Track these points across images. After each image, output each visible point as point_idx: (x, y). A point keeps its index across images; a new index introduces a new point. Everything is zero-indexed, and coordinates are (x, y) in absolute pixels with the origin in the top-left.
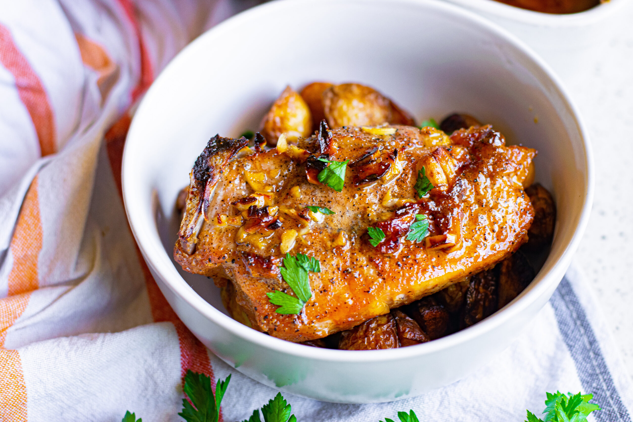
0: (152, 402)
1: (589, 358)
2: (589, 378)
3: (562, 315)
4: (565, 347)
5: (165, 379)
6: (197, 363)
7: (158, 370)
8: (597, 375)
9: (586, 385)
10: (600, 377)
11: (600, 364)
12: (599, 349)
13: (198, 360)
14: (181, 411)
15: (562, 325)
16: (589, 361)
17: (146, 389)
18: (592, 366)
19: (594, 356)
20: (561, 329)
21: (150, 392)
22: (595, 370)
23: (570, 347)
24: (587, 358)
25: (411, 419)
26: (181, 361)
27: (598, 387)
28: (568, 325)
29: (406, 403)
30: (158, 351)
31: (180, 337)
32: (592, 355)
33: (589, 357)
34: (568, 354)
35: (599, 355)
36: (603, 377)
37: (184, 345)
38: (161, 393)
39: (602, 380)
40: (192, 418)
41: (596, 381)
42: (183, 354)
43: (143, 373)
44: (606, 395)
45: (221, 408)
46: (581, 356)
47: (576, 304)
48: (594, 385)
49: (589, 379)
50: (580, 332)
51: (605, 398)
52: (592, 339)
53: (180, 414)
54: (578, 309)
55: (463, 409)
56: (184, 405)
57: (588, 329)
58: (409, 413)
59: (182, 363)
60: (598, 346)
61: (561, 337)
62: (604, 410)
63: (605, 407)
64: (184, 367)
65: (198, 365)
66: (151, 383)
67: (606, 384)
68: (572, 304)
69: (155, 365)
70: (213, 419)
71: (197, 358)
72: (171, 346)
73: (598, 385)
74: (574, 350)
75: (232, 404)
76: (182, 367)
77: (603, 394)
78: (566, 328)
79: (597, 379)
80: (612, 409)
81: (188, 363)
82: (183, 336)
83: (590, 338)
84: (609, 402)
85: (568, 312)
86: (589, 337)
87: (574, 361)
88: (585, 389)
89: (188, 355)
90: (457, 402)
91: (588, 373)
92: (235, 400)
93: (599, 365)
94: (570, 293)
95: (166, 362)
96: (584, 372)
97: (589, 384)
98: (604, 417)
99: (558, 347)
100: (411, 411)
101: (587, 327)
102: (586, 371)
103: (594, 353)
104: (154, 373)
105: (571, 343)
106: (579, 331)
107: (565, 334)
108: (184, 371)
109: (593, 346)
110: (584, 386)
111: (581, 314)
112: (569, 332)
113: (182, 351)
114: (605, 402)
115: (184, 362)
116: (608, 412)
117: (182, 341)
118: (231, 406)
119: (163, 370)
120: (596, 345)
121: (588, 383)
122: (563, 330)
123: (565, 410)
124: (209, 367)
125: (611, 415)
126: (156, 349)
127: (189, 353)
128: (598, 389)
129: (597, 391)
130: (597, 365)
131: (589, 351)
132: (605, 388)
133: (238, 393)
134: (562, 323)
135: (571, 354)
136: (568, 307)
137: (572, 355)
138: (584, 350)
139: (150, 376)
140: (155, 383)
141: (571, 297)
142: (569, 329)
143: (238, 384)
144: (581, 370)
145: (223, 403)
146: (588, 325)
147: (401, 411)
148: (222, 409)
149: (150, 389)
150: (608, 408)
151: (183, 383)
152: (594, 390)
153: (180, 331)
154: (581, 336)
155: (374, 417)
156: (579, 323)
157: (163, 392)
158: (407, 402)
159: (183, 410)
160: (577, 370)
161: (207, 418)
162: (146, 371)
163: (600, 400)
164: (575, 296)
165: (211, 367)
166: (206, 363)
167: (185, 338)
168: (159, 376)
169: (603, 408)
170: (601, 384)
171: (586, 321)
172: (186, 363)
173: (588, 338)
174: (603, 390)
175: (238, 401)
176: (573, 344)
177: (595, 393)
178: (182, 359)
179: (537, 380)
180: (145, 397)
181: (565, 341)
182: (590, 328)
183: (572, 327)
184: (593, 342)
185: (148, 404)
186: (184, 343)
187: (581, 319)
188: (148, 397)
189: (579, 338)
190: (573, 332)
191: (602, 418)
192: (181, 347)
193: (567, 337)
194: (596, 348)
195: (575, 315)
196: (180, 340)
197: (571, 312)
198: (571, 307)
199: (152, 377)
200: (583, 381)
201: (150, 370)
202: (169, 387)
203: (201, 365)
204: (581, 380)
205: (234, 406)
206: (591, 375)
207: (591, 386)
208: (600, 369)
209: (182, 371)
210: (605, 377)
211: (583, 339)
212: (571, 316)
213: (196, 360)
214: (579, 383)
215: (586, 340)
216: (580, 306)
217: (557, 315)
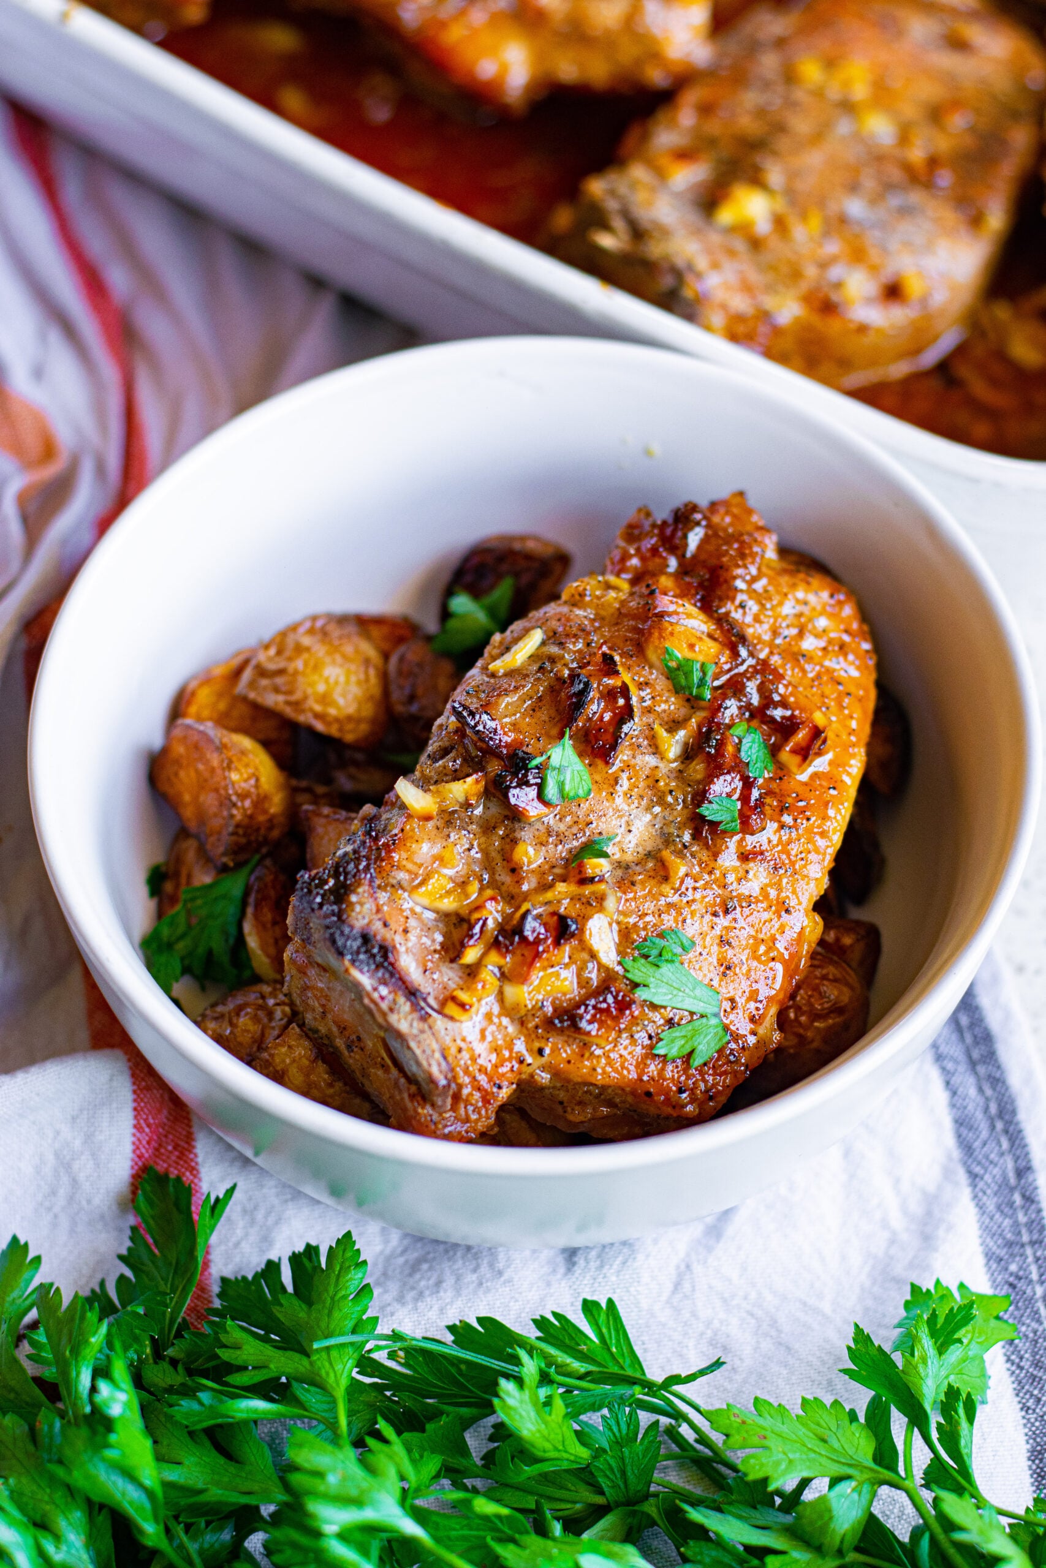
0: (64, 1222)
1: (1011, 1207)
2: (1005, 1250)
3: (965, 1108)
4: (962, 1176)
5: (96, 1174)
6: (167, 1143)
7: (82, 1153)
8: (1023, 1246)
9: (994, 1266)
10: (1029, 1251)
11: (1033, 1222)
12: (1036, 1188)
13: (171, 1137)
14: (124, 1252)
15: (962, 1129)
16: (1011, 1212)
17: (54, 1193)
18: (1016, 1224)
19: (1023, 1202)
20: (959, 1136)
21: (61, 1200)
22: (1019, 1233)
23: (974, 1177)
24: (1006, 1207)
25: (608, 1316)
26: (133, 1139)
27: (1021, 1273)
28: (977, 1129)
29: (600, 1280)
30: (85, 1112)
31: (135, 1087)
32: (1017, 1198)
33: (1011, 1204)
34: (966, 1193)
35: (1033, 1201)
36: (1035, 1253)
37: (142, 1104)
38: (84, 1203)
39: (1030, 1259)
40: (144, 1268)
41: (1017, 1259)
42: (139, 1123)
43: (50, 1158)
44: (1035, 1294)
45: (208, 1247)
46: (995, 1199)
47: (1000, 1085)
48: (1013, 1267)
49: (1002, 1253)
50: (1000, 1146)
51: (1031, 1300)
52: (1024, 1164)
53: (121, 1258)
54: (1003, 1095)
55: (725, 1301)
56: (132, 1239)
57: (1017, 1142)
58: (604, 1305)
59: (134, 1143)
60: (1035, 1180)
61: (957, 1154)
62: (1024, 1329)
63: (1028, 1321)
64: (138, 1152)
65: (170, 1148)
66: (65, 1179)
67: (1040, 1267)
68: (992, 1083)
69: (77, 1143)
70: (189, 1275)
71: (168, 1132)
72: (114, 1105)
73: (1021, 1268)
74: (981, 1185)
75: (234, 1240)
76: (134, 1151)
77: (1029, 1291)
78: (971, 1135)
79: (1021, 1255)
80: (1041, 1329)
81: (148, 1143)
82: (143, 1084)
83: (1019, 1161)
84: (1037, 1312)
85: (981, 1101)
86: (1016, 1159)
87: (977, 1209)
88: (992, 1275)
89: (149, 1126)
90: (710, 1287)
91: (1004, 1238)
92: (239, 1232)
93: (1030, 1225)
94: (991, 1058)
95: (100, 1137)
96: (995, 1238)
97: (1003, 1263)
98: (1021, 1345)
99: (947, 1174)
100: (610, 1302)
101: (1017, 1137)
102: (1000, 1235)
103: (1023, 1196)
104: (73, 1159)
105: (978, 1170)
106: (999, 1144)
107: (967, 1148)
108: (137, 1159)
109: (1023, 1181)
110: (990, 1268)
111: (1008, 1106)
112: (977, 1144)
113: (136, 1117)
114: (1028, 1311)
115: (139, 1140)
116: (1031, 1335)
117: (138, 1096)
118: (230, 1244)
119: (93, 1155)
120: (1031, 1179)
121: (1001, 1260)
122: (964, 1139)
123: (933, 1334)
124: (192, 1156)
125: (1036, 1342)
126: (81, 1110)
127: (151, 1121)
128: (1020, 1278)
129: (1016, 1282)
130: (1026, 1224)
131: (1012, 1190)
132: (1035, 1276)
133: (247, 1217)
134: (962, 1123)
135: (971, 1196)
136: (981, 1090)
137: (975, 1197)
138: (1004, 1188)
139: (65, 1164)
140: (75, 1182)
141: (990, 1067)
142: (978, 1137)
143: (250, 1199)
144: (988, 1231)
145: (214, 1239)
146: (1020, 1131)
147: (589, 1298)
148: (212, 1250)
149: (62, 1192)
150: (1034, 1325)
151: (134, 1193)
152: (1011, 1279)
153: (138, 1072)
154: (1002, 1154)
155: (528, 1301)
156: (999, 1125)
157: (89, 1202)
158: (604, 1277)
159: (129, 1249)
160: (979, 1232)
161: (175, 1272)
162: (57, 1155)
163: (1020, 1304)
164: (999, 1067)
165: (196, 1156)
166: (186, 1146)
167: (148, 1088)
168: (84, 1167)
169: (1023, 1324)
170: (1028, 1266)
171: (1017, 1124)
172: (144, 1142)
173: (1016, 1162)
174: (1031, 1281)
175: (247, 1235)
176: (982, 1172)
177: (1012, 1286)
178: (134, 1135)
179: (892, 1241)
180: (49, 1209)
181: (965, 1163)
182: (1022, 1139)
183: (985, 1134)
184: (1024, 1170)
185: (54, 1225)
186: (142, 1100)
187: (1007, 1117)
188: (56, 1209)
189: (996, 1159)
190: (984, 1144)
191: (1016, 1346)
192: (135, 1109)
193: (972, 1154)
194: (1030, 1185)
195: (993, 1109)
196: (134, 1092)
197: (987, 1099)
198: (989, 1092)
199: (68, 1167)
200: (989, 1256)
201: (65, 1152)
202: (102, 1191)
203: (175, 1148)
204: (986, 1255)
205: (237, 1245)
206: (1010, 1244)
207: (1006, 1269)
208: (1031, 1232)
209: (133, 1160)
210: (1039, 1253)
211: (1005, 1161)
212: (986, 1110)
213: (166, 1136)
214: (980, 1260)
215: (1010, 1165)
216: (1007, 1089)
217: (953, 1106)
